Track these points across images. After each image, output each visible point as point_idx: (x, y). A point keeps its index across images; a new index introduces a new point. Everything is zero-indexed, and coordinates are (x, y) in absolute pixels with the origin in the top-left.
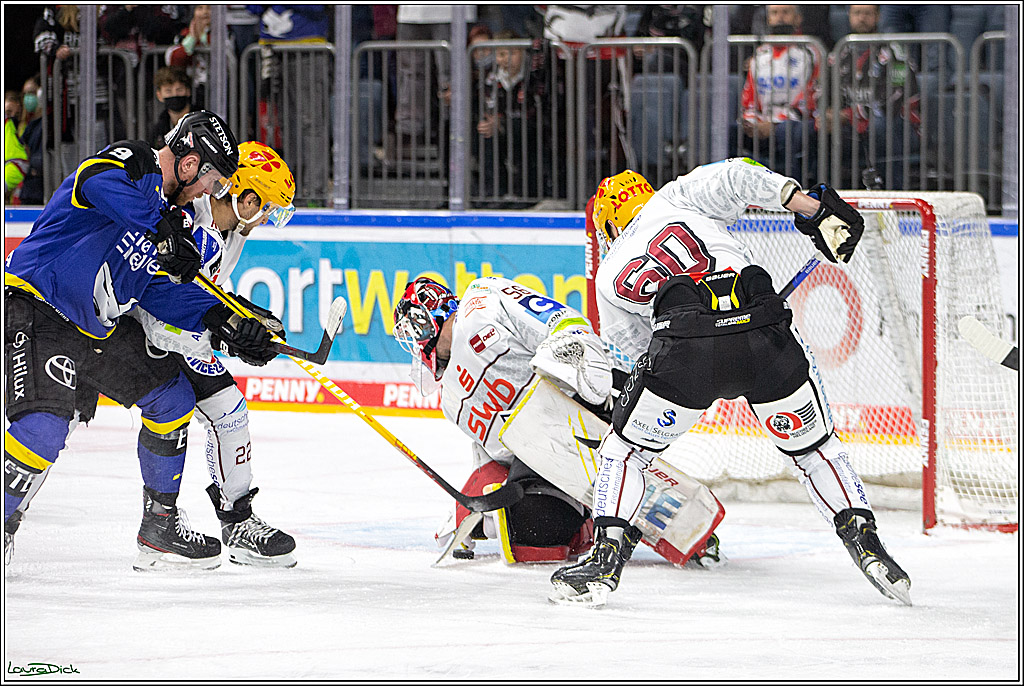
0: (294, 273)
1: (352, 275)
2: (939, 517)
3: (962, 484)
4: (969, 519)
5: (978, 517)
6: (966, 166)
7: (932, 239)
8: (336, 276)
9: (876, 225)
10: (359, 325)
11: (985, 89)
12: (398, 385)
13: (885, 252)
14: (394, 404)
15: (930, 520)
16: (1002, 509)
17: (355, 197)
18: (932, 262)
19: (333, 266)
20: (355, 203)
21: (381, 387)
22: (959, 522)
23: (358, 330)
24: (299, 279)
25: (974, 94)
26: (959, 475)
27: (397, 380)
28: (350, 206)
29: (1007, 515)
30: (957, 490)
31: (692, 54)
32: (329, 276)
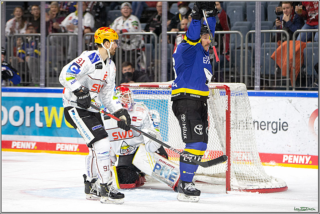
0: (27, 108)
1: (46, 108)
2: (231, 187)
3: (239, 176)
4: (241, 188)
5: (244, 187)
6: (244, 74)
7: (229, 98)
8: (41, 109)
9: (212, 93)
10: (48, 124)
11: (250, 48)
12: (61, 144)
13: (214, 102)
14: (59, 150)
15: (228, 188)
16: (252, 185)
17: (48, 83)
18: (229, 106)
19: (40, 105)
20: (48, 85)
21: (55, 144)
22: (238, 189)
23: (48, 126)
24: (29, 109)
25: (246, 50)
26: (238, 173)
27: (61, 142)
28: (46, 86)
29: (253, 187)
30: (237, 179)
31: (156, 37)
32: (38, 108)
